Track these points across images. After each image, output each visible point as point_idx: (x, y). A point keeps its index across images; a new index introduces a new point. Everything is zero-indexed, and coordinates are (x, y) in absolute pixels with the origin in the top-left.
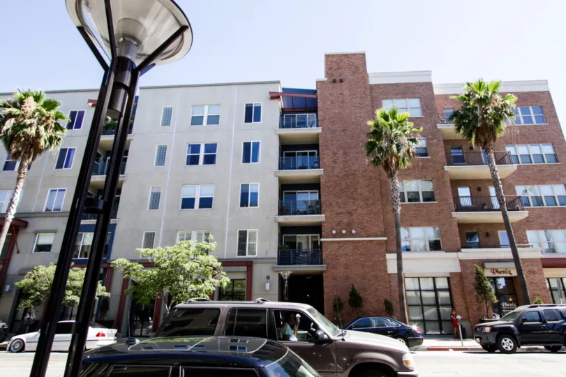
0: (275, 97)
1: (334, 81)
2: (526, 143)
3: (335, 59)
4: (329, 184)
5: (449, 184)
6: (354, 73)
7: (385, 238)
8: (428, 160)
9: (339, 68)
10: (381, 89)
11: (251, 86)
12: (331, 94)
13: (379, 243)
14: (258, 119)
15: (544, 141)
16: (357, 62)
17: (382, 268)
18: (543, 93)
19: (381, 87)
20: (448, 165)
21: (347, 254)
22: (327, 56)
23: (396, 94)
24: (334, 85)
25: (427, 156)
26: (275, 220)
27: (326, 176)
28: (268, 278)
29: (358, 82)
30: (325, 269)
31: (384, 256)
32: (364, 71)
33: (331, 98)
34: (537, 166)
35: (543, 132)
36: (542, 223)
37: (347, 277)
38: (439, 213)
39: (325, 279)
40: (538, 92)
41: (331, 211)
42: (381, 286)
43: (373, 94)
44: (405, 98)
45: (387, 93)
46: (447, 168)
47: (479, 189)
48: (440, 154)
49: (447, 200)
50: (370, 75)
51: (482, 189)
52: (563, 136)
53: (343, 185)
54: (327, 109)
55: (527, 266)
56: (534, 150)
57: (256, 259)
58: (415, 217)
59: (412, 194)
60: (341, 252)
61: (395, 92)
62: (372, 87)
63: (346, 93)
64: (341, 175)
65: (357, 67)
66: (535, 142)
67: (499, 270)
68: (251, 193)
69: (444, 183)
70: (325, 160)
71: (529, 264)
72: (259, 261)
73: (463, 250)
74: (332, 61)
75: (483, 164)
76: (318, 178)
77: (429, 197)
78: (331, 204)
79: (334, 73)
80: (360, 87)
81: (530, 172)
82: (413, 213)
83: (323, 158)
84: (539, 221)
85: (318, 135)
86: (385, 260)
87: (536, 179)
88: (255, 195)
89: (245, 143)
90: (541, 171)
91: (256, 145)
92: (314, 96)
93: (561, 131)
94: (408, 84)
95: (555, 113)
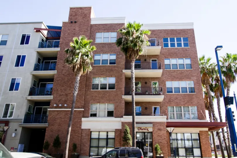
0: (38, 30)
1: (72, 22)
2: (176, 58)
3: (74, 10)
4: (58, 79)
5: (124, 80)
6: (84, 17)
7: (83, 109)
8: (115, 67)
9: (76, 15)
10: (97, 27)
11: (27, 24)
12: (69, 29)
13: (80, 112)
14: (27, 43)
15: (186, 57)
16: (86, 12)
17: (78, 126)
18: (190, 30)
19: (97, 25)
20: (125, 69)
21: (61, 118)
22: (71, 9)
23: (104, 30)
24: (71, 24)
25: (115, 64)
26: (26, 98)
27: (57, 74)
28: (16, 130)
29: (84, 23)
30: (47, 126)
31: (81, 119)
32: (89, 17)
33: (69, 32)
34: (180, 70)
35: (186, 52)
36: (177, 102)
37: (59, 131)
38: (116, 96)
39: (46, 131)
40: (187, 29)
41: (57, 94)
42: (76, 135)
43: (92, 30)
44: (109, 32)
45: (99, 29)
46: (124, 71)
47: (146, 83)
48: (122, 63)
49: (121, 88)
50: (92, 19)
51: (147, 83)
52: (197, 54)
53: (66, 79)
54: (65, 38)
55: (157, 126)
56: (180, 61)
57: (12, 119)
58: (102, 98)
59: (103, 85)
60: (58, 117)
61: (104, 29)
62: (92, 26)
63: (77, 29)
64: (65, 74)
65: (85, 15)
66: (181, 57)
67: (142, 128)
68: (16, 83)
69: (121, 79)
70: (59, 66)
71: (159, 125)
72: (13, 121)
73: (124, 117)
74: (73, 11)
75: (150, 69)
76: (54, 75)
77: (112, 87)
78: (57, 90)
79: (73, 18)
80: (86, 26)
81: (175, 74)
82: (101, 95)
83: (58, 64)
84: (176, 101)
85: (57, 52)
86: (81, 121)
87: (178, 78)
88: (18, 84)
89: (18, 56)
90: (182, 73)
91: (24, 57)
92: (59, 31)
93: (196, 51)
94: (112, 24)
95: (195, 41)
